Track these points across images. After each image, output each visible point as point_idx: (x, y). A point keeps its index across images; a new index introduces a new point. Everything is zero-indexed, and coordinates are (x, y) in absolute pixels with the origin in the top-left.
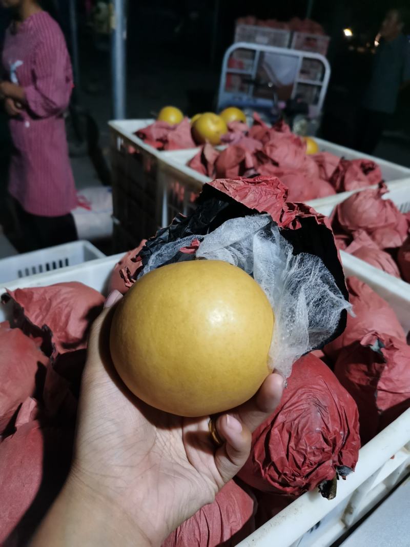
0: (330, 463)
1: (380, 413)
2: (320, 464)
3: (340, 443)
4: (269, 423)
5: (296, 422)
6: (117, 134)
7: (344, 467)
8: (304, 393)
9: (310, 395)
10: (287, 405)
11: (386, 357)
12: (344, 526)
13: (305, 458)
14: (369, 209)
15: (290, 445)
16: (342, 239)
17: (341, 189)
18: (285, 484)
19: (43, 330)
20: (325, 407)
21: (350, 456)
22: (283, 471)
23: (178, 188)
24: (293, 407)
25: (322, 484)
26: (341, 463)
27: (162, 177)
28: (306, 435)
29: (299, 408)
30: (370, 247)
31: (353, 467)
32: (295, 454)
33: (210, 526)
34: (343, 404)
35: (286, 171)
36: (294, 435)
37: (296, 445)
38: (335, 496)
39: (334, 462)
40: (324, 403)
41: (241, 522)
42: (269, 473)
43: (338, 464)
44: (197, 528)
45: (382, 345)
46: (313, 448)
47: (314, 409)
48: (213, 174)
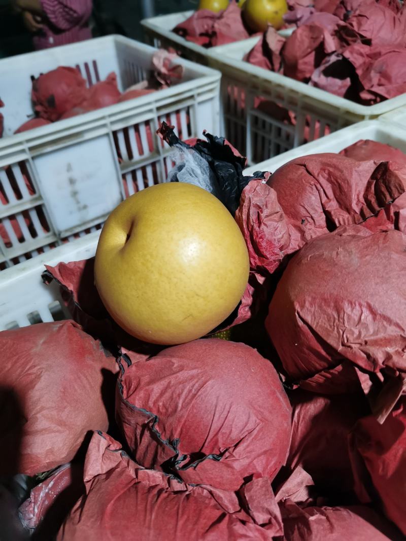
6: (152, 34)
23: (236, 92)
35: (383, 50)
48: (280, 67)
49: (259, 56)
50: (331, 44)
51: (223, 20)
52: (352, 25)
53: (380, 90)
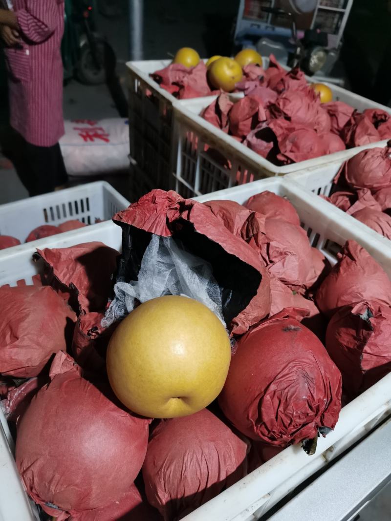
0: (313, 424)
1: (363, 372)
2: (304, 425)
3: (322, 408)
4: (263, 390)
5: (286, 391)
6: (134, 76)
7: (325, 427)
8: (295, 366)
9: (300, 368)
10: (279, 376)
11: (374, 325)
12: (325, 460)
13: (291, 421)
14: (376, 169)
15: (280, 409)
16: (347, 196)
17: (350, 145)
18: (273, 439)
19: (71, 288)
20: (312, 378)
21: (331, 417)
22: (272, 429)
23: (192, 137)
24: (284, 378)
25: (304, 441)
26: (323, 424)
27: (177, 125)
28: (293, 402)
29: (290, 379)
30: (372, 208)
31: (333, 427)
32: (283, 416)
33: (210, 468)
34: (328, 376)
35: (297, 127)
36: (283, 401)
37: (285, 410)
38: (314, 453)
39: (316, 423)
40: (311, 375)
41: (235, 465)
42: (261, 429)
43: (320, 425)
44: (198, 469)
45: (371, 315)
46: (299, 412)
47: (302, 380)
48: (227, 124)
49: (212, 113)
50: (263, 114)
51: (192, 76)
52: (279, 104)
53: (291, 156)
